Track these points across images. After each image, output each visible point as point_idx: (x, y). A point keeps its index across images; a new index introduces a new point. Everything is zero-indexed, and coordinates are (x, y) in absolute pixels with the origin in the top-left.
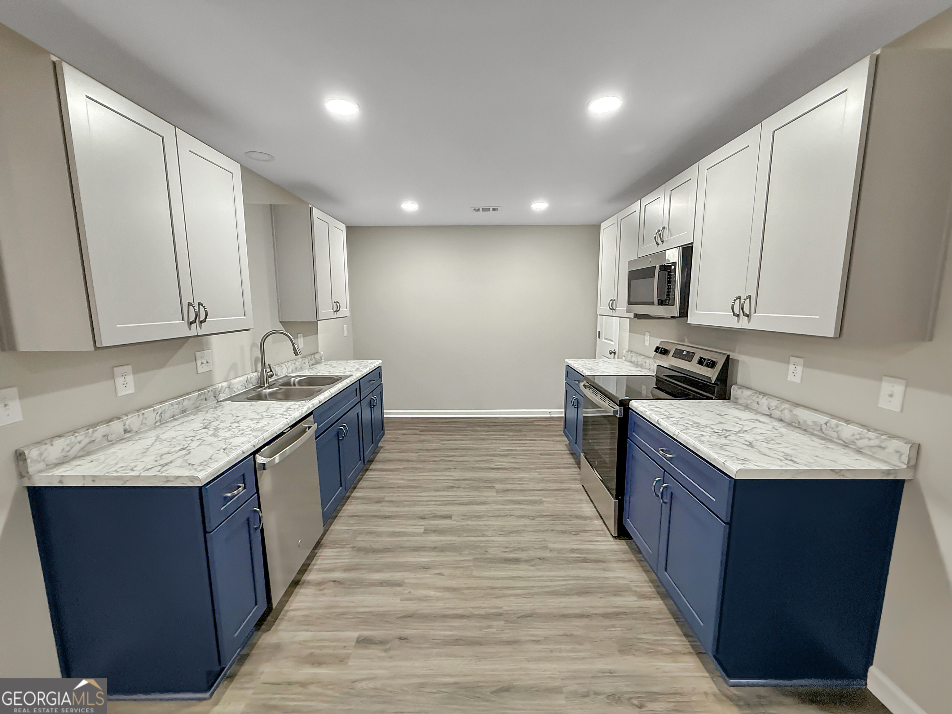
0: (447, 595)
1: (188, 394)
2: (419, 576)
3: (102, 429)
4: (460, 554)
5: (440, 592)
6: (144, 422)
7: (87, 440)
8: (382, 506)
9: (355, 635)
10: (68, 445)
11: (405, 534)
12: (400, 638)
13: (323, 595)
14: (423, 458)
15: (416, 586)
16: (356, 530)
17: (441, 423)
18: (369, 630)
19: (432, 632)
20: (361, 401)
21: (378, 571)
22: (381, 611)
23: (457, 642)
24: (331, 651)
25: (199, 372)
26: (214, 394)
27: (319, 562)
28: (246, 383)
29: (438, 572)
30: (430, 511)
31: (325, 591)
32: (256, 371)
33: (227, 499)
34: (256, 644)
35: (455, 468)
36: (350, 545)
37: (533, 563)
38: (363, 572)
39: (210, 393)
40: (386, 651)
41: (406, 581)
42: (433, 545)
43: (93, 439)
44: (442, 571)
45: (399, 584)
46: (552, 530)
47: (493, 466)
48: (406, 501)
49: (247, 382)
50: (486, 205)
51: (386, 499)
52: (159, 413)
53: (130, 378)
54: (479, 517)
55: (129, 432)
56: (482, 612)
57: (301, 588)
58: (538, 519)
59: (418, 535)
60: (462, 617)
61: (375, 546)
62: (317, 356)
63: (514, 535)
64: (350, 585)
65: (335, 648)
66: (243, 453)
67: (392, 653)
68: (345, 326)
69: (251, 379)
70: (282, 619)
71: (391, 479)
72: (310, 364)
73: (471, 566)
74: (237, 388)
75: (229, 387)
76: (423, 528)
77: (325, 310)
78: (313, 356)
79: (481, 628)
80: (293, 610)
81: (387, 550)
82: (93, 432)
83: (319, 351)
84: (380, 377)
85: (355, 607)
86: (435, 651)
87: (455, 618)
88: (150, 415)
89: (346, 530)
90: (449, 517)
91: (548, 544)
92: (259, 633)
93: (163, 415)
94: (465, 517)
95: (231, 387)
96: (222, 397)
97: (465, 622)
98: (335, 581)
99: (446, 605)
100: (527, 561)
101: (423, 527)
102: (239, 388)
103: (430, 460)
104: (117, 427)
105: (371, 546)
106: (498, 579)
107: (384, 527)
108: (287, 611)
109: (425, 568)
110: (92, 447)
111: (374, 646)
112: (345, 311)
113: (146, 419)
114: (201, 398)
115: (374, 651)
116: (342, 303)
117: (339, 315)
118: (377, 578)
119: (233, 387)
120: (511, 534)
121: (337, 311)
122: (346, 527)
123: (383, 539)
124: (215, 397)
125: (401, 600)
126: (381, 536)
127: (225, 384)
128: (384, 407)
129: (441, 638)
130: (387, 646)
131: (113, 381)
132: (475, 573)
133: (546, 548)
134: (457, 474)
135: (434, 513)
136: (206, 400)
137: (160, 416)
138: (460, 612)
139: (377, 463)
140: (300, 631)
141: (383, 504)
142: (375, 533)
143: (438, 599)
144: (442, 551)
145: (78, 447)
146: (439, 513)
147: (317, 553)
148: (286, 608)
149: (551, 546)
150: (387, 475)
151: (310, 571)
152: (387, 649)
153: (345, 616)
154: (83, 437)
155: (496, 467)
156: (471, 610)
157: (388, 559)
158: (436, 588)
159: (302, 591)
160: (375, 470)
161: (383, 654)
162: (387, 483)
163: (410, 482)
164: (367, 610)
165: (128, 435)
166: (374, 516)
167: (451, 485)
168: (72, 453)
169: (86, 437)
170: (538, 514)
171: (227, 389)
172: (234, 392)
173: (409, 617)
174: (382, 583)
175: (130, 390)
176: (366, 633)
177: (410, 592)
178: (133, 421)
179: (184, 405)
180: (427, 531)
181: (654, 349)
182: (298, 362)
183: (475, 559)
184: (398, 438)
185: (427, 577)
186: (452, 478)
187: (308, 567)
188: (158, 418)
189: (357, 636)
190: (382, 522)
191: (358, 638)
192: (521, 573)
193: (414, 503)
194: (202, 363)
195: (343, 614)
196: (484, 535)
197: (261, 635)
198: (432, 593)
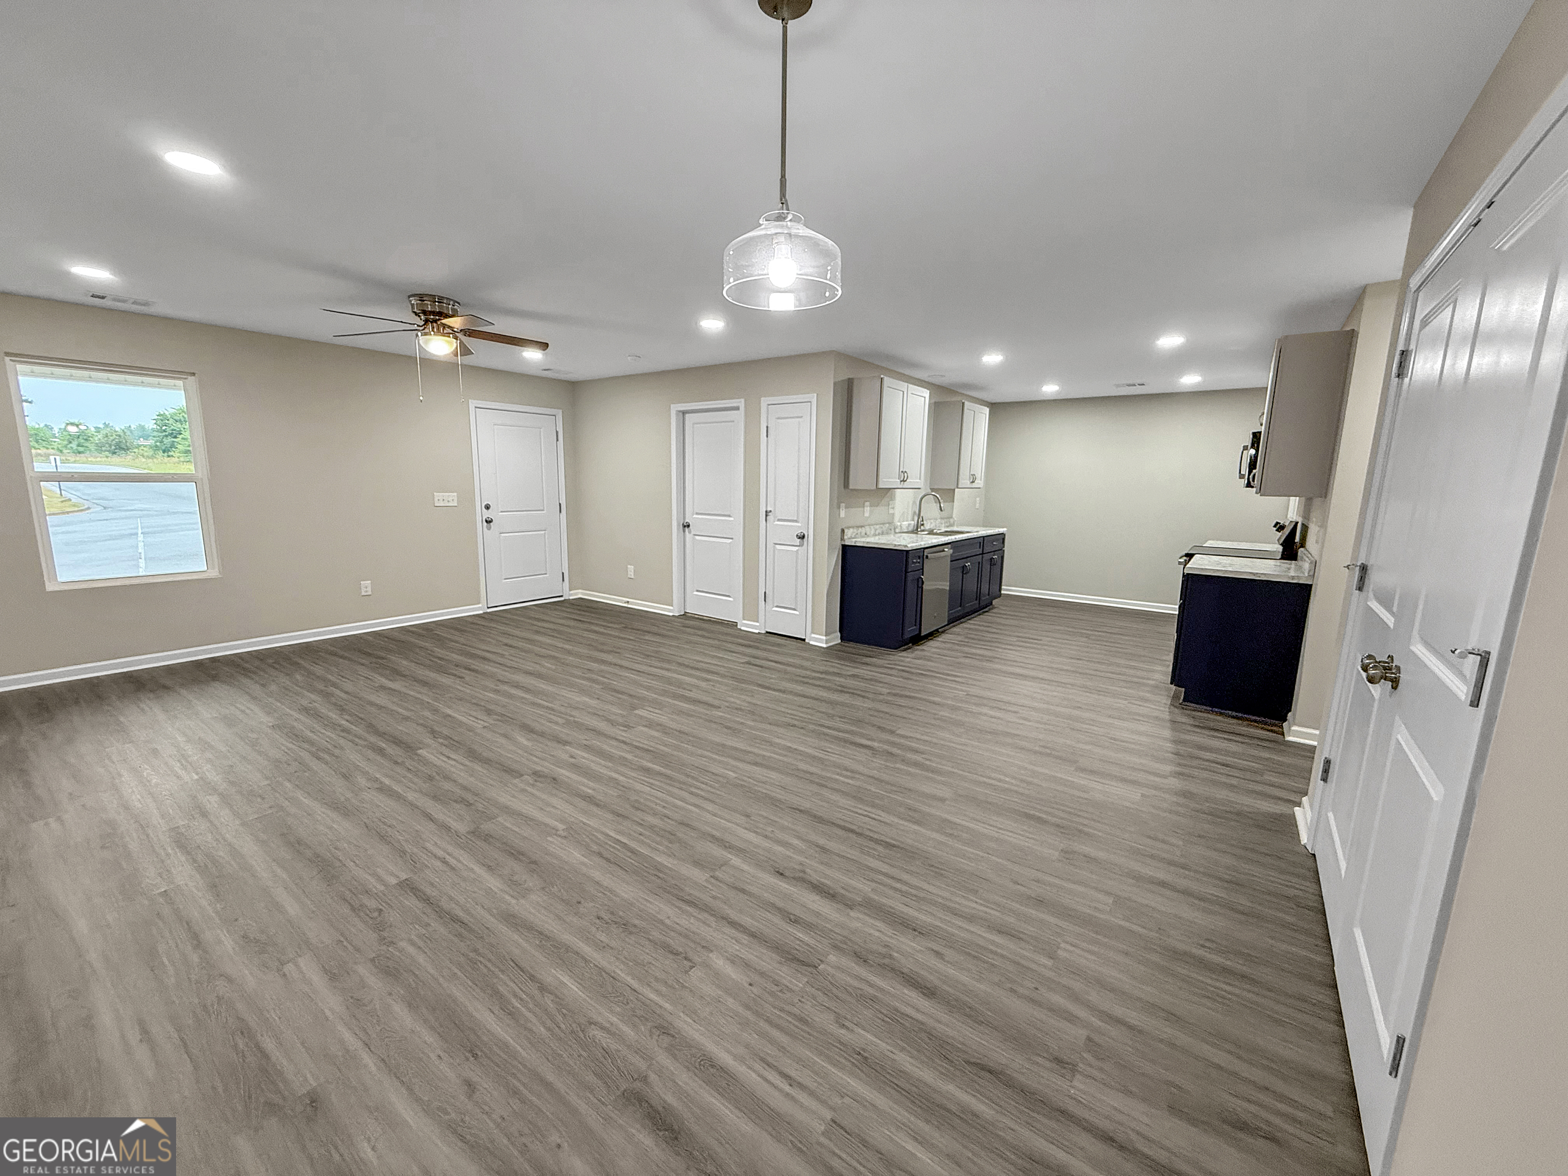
3: (860, 530)
6: (871, 532)
7: (856, 532)
20: (983, 554)
25: (889, 513)
26: (894, 528)
32: (913, 520)
39: (892, 526)
50: (1131, 382)
53: (868, 508)
62: (952, 520)
68: (978, 499)
75: (901, 526)
77: (965, 481)
83: (954, 516)
84: (1003, 542)
88: (873, 530)
93: (876, 531)
104: (863, 530)
112: (979, 483)
114: (889, 528)
116: (978, 476)
117: (974, 485)
121: (973, 482)
124: (894, 530)
127: (899, 524)
128: (1003, 583)
131: (864, 508)
136: (891, 530)
165: (866, 536)
171: (899, 527)
175: (868, 514)
178: (868, 530)
179: (883, 529)
181: (1273, 524)
194: (891, 508)
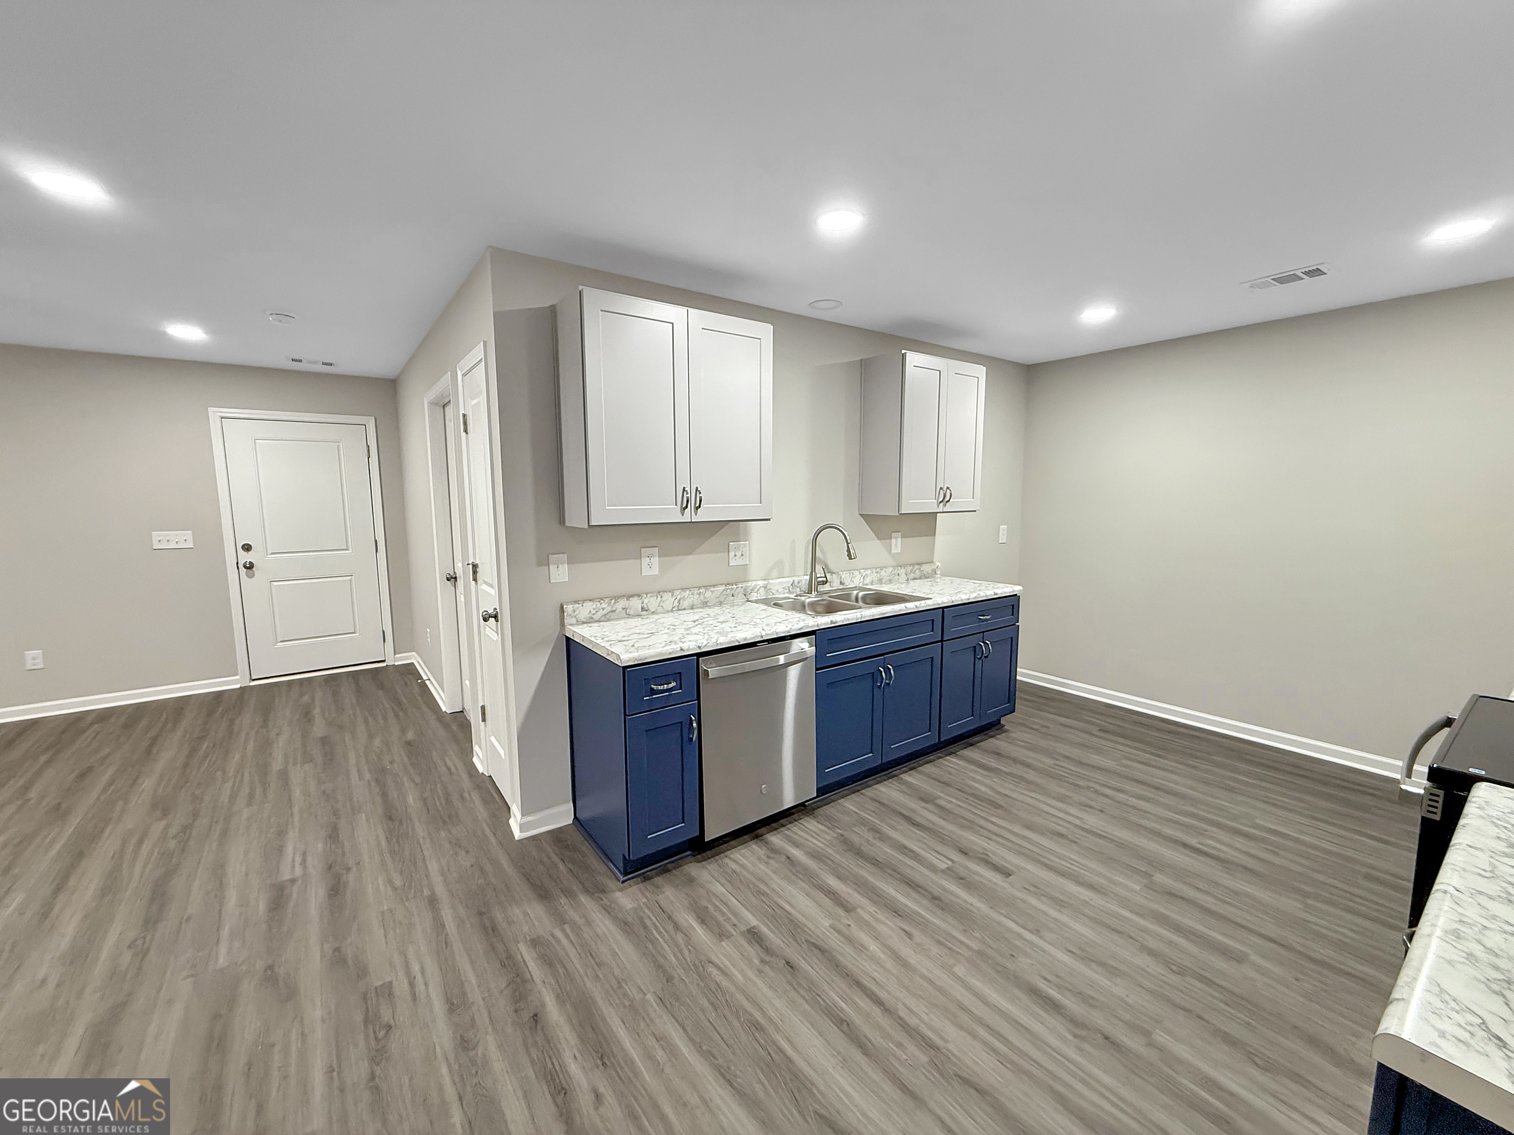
0: (889, 964)
1: (714, 586)
2: (880, 916)
3: (622, 603)
4: (965, 931)
5: (884, 953)
6: (662, 604)
7: (609, 609)
8: (924, 808)
9: (754, 922)
10: (594, 609)
11: (916, 857)
12: (788, 963)
13: (767, 863)
14: (1057, 772)
15: (864, 924)
16: (863, 818)
17: (1160, 730)
18: (770, 930)
19: (826, 987)
20: (942, 640)
21: (839, 877)
22: (797, 920)
23: (841, 1022)
24: (721, 919)
25: (730, 565)
26: (744, 591)
27: (795, 829)
28: (791, 587)
29: (907, 928)
30: (984, 848)
31: (772, 861)
32: (804, 574)
33: (653, 692)
34: (681, 866)
35: (1102, 811)
36: (840, 831)
37: (1083, 1033)
38: (824, 867)
39: (738, 589)
40: (762, 961)
41: (859, 910)
42: (937, 892)
43: (614, 609)
44: (915, 932)
45: (848, 909)
46: (1200, 1017)
47: (1193, 842)
48: (963, 818)
49: (792, 585)
51: (941, 802)
52: (678, 598)
53: (656, 560)
54: (1059, 903)
55: (646, 610)
56: (913, 1021)
57: (756, 843)
58: (1192, 981)
59: (933, 868)
60: (879, 1002)
61: (866, 848)
62: (927, 568)
63: (1099, 969)
64: (797, 871)
65: (728, 920)
66: (682, 650)
67: (767, 969)
68: (1002, 527)
69: (799, 583)
70: (716, 861)
71: (974, 780)
72: (909, 576)
73: (963, 956)
74: (777, 591)
75: (766, 587)
76: (947, 864)
77: (917, 500)
78: (917, 567)
79: (887, 1036)
80: (731, 859)
81: (876, 863)
82: (615, 603)
83: (935, 560)
84: (1016, 611)
85: (780, 896)
86: (807, 1007)
87: (869, 996)
88: (669, 601)
89: (852, 812)
90: (1006, 873)
91: (1157, 1031)
92: (692, 859)
93: (681, 602)
94: (1036, 889)
95: (768, 587)
96: (754, 596)
97: (876, 1011)
98: (788, 858)
99: (876, 974)
100: (1074, 1022)
101: (950, 863)
102: (780, 591)
103: (1067, 779)
104: (635, 603)
105: (861, 844)
106: (986, 1003)
107: (900, 833)
108: (726, 857)
109: (896, 911)
110: (613, 615)
111: (757, 947)
113: (664, 602)
114: (726, 593)
115: (751, 951)
116: (959, 490)
117: (951, 507)
118: (831, 883)
119: (771, 587)
120: (1094, 965)
121: (945, 501)
122: (856, 808)
123: (882, 847)
124: (745, 595)
125: (830, 926)
126: (884, 842)
127: (761, 583)
129: (828, 1002)
130: (767, 958)
131: (639, 561)
132: (959, 970)
133: (1147, 1034)
134: (1092, 821)
135: (987, 855)
136: (733, 596)
137: (679, 602)
138: (882, 995)
139: (977, 750)
140: (717, 881)
141: (927, 805)
142: (879, 833)
143: (873, 959)
144: (943, 909)
145: (601, 613)
146: (995, 859)
147: (801, 819)
148: (728, 853)
149: (1160, 1037)
150: (972, 771)
151: (779, 833)
152: (765, 960)
153: (763, 898)
154: (607, 605)
155: (1199, 846)
156: (900, 1006)
157: (866, 873)
158: (886, 947)
159: (754, 846)
160: (963, 758)
161: (757, 962)
162: (962, 781)
163: (996, 796)
164: (788, 908)
165: (644, 613)
166: (901, 814)
167: (1063, 831)
168: (596, 617)
169: (608, 605)
170: (1201, 972)
171: (762, 589)
172: (771, 594)
173: (820, 949)
174: (831, 894)
175: (655, 571)
176: (764, 929)
177: (849, 925)
178: (652, 602)
179: (705, 596)
180: (949, 872)
182: (885, 571)
183: (980, 953)
184: (1048, 727)
185: (888, 926)
186: (1078, 822)
187: (781, 827)
188: (676, 603)
189: (753, 925)
190: (904, 826)
191: (754, 927)
192: (1037, 1027)
193: (971, 826)
194: (735, 556)
195: (765, 894)
196: (1037, 932)
197: (691, 862)
198: (873, 947)
